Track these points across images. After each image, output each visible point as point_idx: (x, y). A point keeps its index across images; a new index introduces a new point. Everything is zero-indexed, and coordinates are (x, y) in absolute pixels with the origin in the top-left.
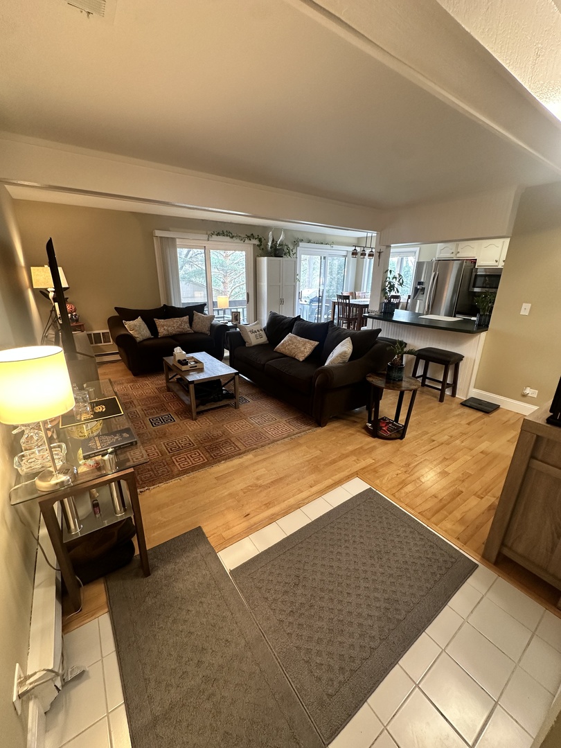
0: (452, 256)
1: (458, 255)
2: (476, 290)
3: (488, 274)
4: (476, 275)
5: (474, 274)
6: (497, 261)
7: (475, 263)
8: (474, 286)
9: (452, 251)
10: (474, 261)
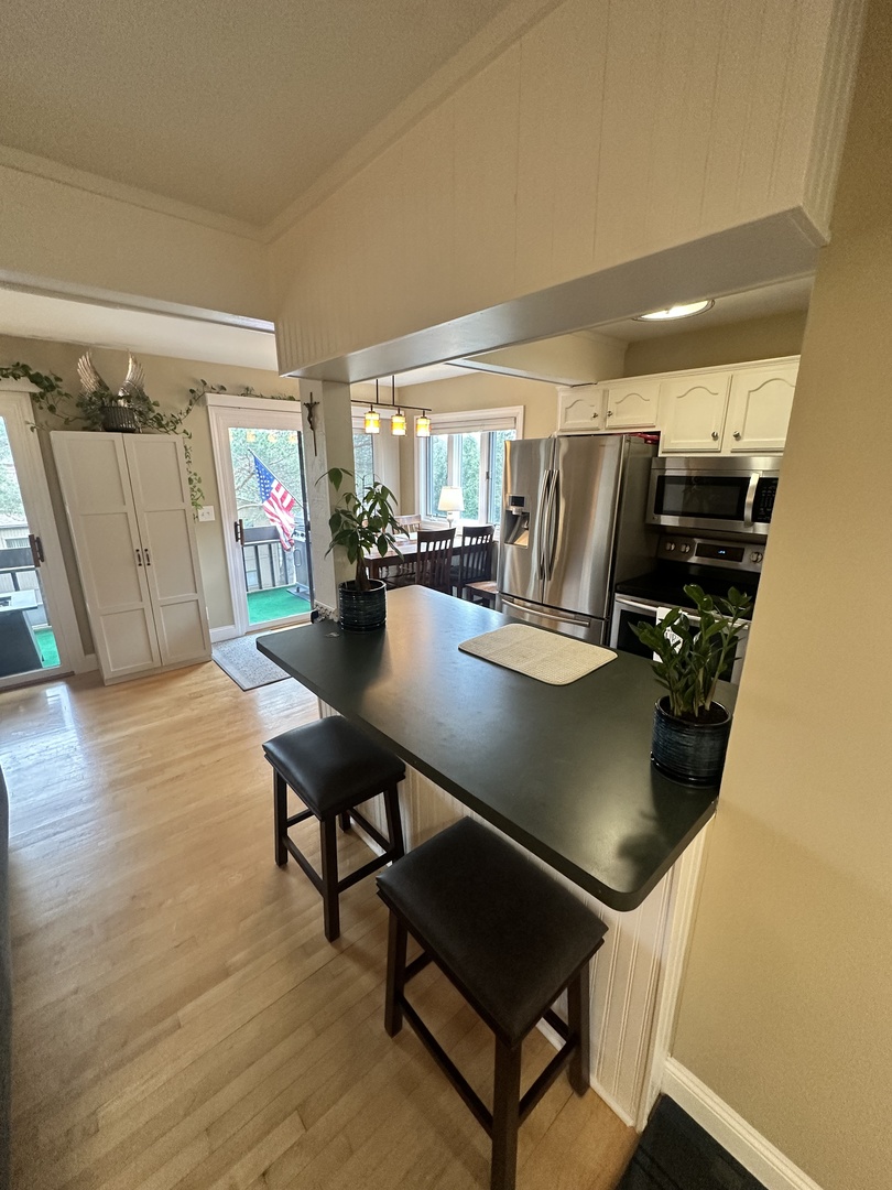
0: (595, 423)
1: (611, 422)
2: (668, 521)
3: (694, 474)
4: (663, 480)
5: (656, 474)
6: (715, 437)
7: (656, 443)
8: (660, 510)
9: (594, 410)
10: (653, 439)
